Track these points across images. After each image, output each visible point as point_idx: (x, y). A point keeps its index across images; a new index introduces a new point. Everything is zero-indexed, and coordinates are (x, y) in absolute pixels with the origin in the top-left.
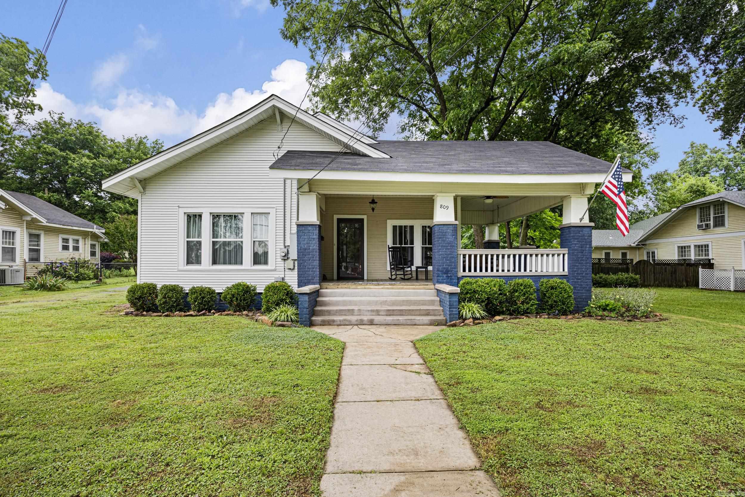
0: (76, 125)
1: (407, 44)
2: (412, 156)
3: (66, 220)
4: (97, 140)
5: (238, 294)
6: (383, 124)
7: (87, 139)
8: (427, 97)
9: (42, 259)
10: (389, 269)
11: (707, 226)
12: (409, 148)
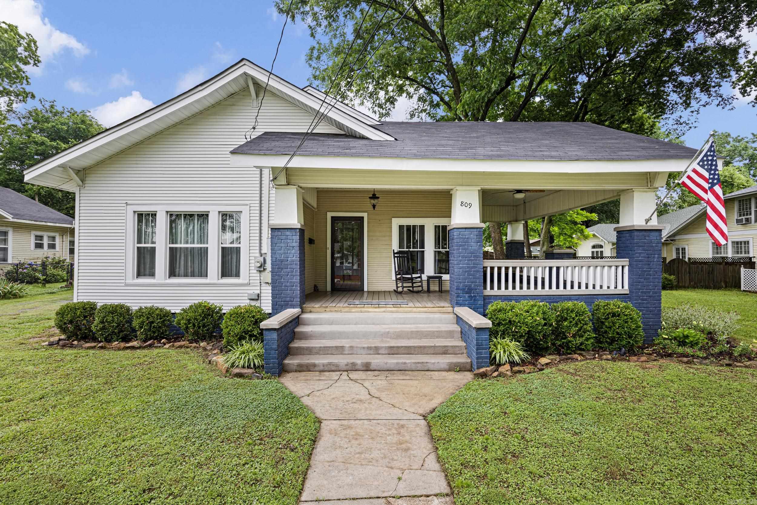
0: (69, 114)
1: (416, 17)
2: (423, 138)
3: (42, 215)
4: (90, 129)
5: (195, 319)
6: (389, 109)
7: (79, 128)
8: (438, 79)
9: (10, 261)
10: (394, 278)
11: (748, 221)
12: (419, 129)
